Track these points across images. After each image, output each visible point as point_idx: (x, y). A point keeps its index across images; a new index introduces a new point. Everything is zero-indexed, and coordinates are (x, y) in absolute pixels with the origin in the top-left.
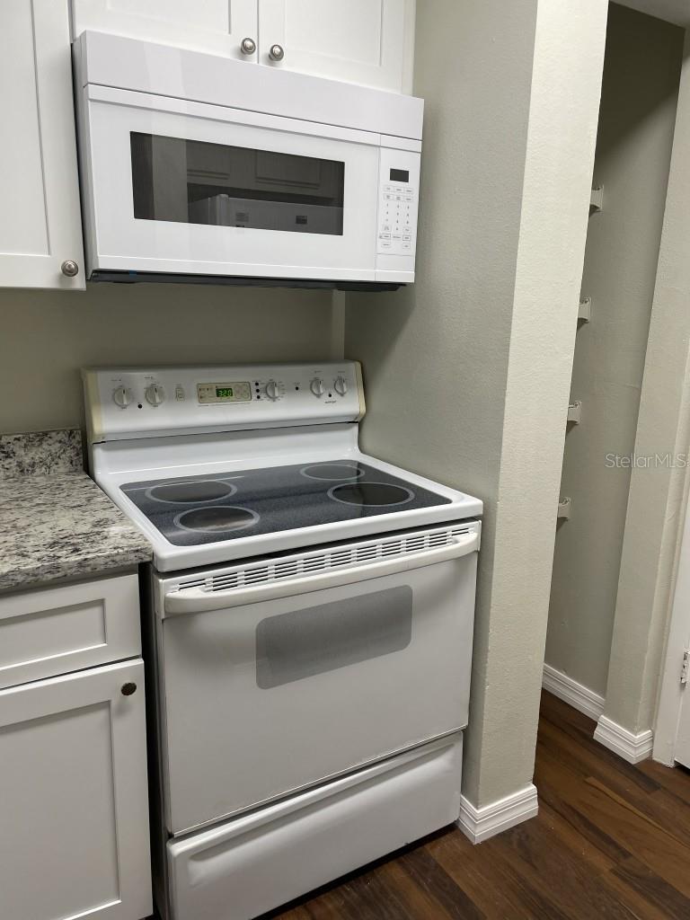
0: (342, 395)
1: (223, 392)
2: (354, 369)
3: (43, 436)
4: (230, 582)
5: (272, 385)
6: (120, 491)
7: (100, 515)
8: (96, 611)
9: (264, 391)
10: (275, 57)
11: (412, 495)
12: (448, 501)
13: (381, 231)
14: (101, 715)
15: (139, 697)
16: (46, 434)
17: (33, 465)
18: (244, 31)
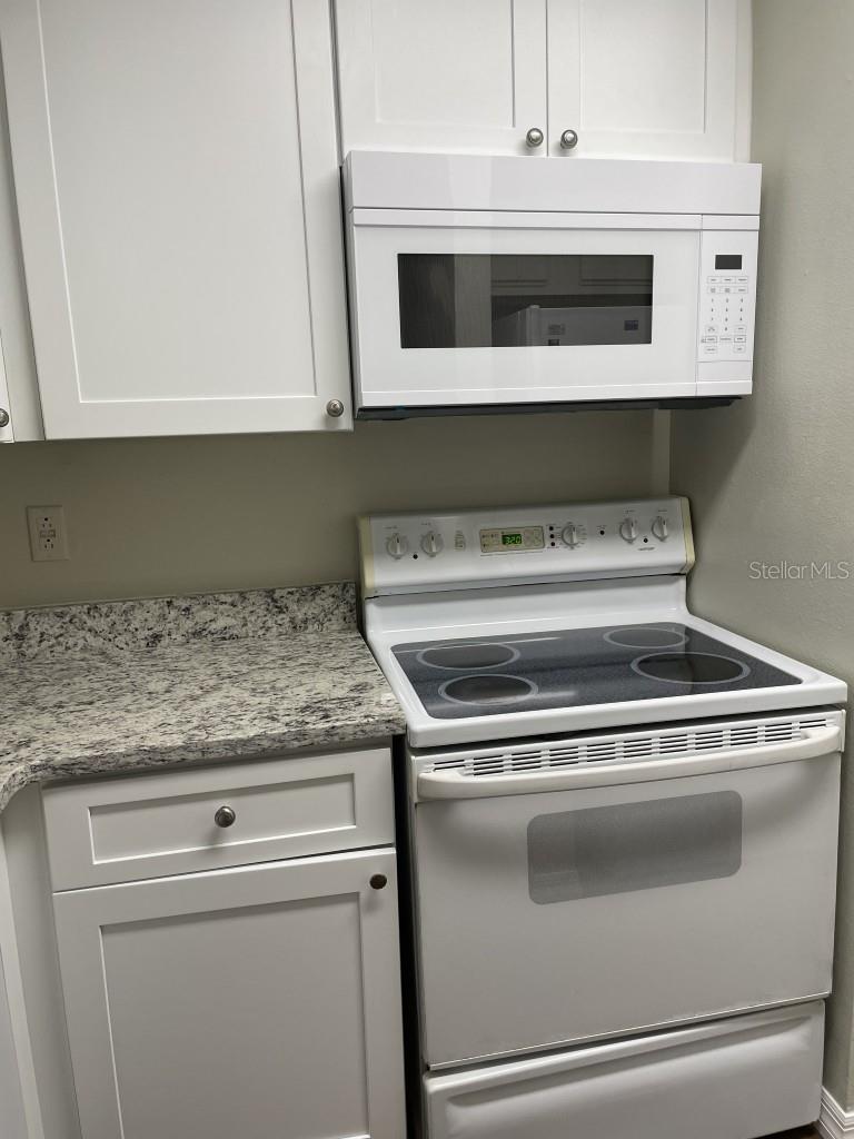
0: (662, 539)
1: (511, 539)
2: (680, 506)
3: (316, 590)
4: (493, 766)
5: (570, 529)
6: (390, 652)
7: (360, 679)
8: (345, 786)
9: (560, 536)
10: (567, 144)
11: (746, 670)
12: (797, 681)
13: (703, 333)
14: (347, 909)
15: (390, 892)
16: (319, 588)
17: (305, 621)
18: (531, 120)
